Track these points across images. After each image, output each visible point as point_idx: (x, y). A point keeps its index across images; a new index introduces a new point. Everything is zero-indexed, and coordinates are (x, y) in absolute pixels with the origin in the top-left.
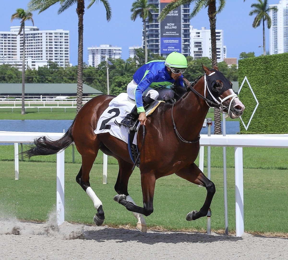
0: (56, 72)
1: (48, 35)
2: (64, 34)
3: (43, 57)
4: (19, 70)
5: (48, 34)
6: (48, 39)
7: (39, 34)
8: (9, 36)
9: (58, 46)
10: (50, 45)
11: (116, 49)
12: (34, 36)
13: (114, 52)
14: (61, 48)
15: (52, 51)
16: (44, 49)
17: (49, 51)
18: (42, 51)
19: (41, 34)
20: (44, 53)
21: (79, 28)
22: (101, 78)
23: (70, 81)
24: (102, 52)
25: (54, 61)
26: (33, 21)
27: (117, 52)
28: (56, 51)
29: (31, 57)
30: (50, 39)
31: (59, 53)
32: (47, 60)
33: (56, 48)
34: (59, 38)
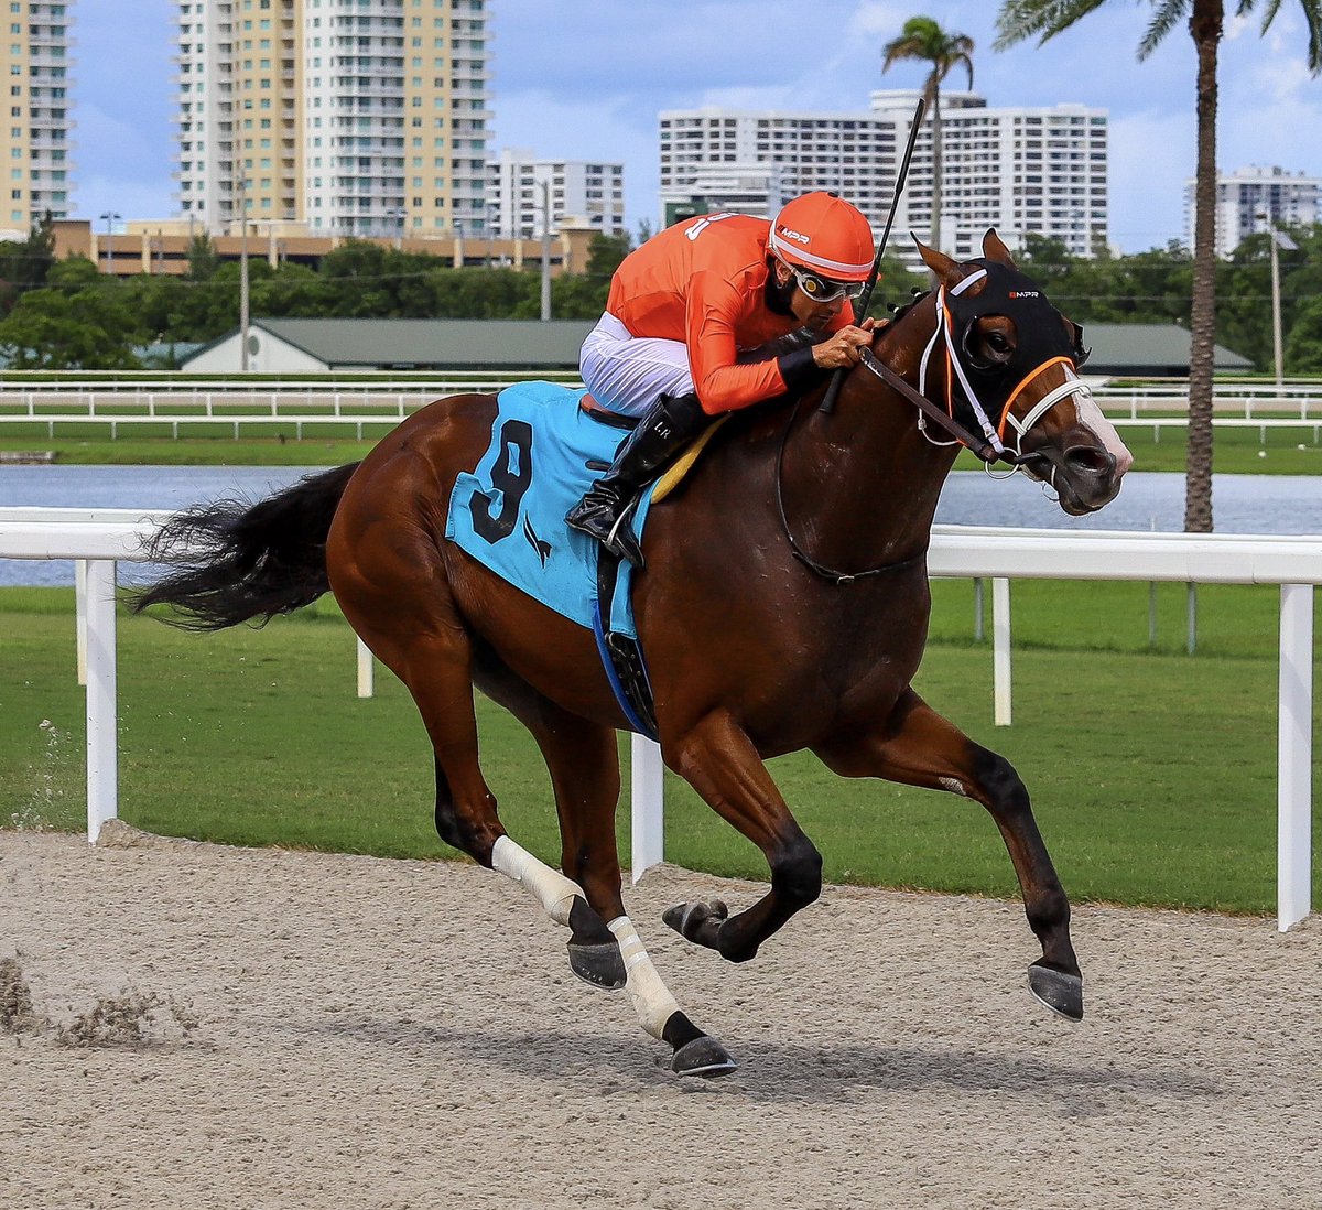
0: (1062, 280)
1: (1023, 126)
2: (1087, 121)
3: (1002, 215)
4: (911, 269)
5: (1024, 120)
6: (1024, 144)
7: (985, 121)
8: (863, 131)
9: (1065, 170)
10: (1030, 167)
11: (1302, 186)
12: (966, 129)
13: (1294, 194)
14: (1074, 179)
15: (1039, 191)
16: (1006, 184)
17: (1029, 191)
18: (996, 192)
19: (996, 122)
20: (1007, 197)
21: (1200, 97)
22: (1246, 301)
23: (1115, 313)
24: (1244, 194)
25: (1046, 232)
26: (970, 70)
27: (1305, 194)
28: (1054, 191)
29: (953, 218)
30: (1030, 144)
31: (1065, 201)
32: (1018, 230)
33: (1055, 179)
34: (1069, 138)
